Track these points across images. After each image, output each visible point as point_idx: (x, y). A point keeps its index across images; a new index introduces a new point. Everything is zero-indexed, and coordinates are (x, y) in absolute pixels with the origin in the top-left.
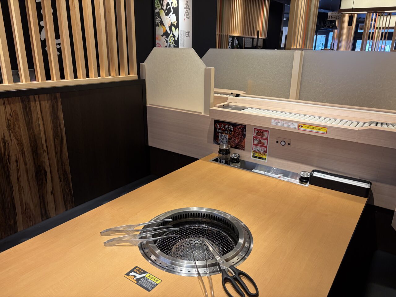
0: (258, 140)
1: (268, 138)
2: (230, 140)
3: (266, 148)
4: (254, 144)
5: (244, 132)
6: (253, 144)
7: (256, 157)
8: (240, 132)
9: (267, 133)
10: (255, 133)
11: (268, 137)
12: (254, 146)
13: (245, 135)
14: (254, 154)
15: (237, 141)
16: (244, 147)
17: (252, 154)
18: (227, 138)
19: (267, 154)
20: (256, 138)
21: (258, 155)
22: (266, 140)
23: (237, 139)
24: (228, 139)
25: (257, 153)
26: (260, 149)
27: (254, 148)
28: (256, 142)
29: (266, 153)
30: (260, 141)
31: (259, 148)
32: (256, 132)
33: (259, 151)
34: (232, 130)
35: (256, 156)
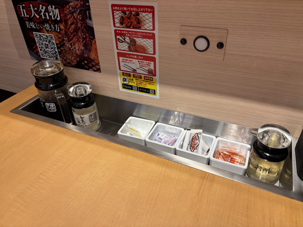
0: (127, 39)
1: (156, 32)
2: (61, 47)
3: (152, 63)
4: (120, 55)
5: (88, 21)
6: (118, 53)
7: (131, 88)
8: (77, 22)
9: (151, 15)
10: (117, 21)
11: (154, 29)
12: (121, 59)
13: (93, 28)
14: (125, 80)
15: (78, 48)
16: (98, 64)
17: (120, 82)
18: (54, 41)
19: (157, 78)
20: (121, 34)
21: (134, 83)
22: (150, 38)
23: (77, 45)
24: (57, 44)
25: (132, 77)
26: (138, 66)
27: (122, 64)
28: (124, 47)
29: (155, 75)
30: (135, 42)
31: (135, 64)
32: (118, 15)
33: (134, 71)
34: (58, 19)
35: (130, 84)
